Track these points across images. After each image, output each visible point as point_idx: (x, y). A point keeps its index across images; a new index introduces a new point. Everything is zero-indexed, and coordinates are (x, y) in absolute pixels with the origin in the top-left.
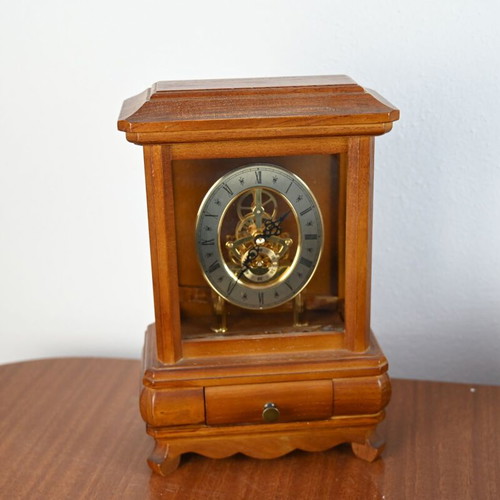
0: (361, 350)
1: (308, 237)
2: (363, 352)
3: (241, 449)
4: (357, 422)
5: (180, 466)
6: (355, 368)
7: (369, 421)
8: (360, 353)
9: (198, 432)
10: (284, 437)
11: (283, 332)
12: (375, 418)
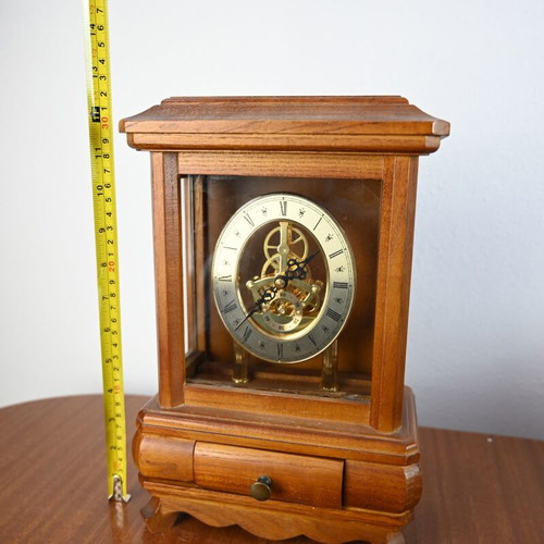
0: (386, 431)
1: (336, 285)
2: (390, 434)
3: (239, 521)
4: (375, 519)
5: (175, 524)
6: (376, 451)
7: (390, 521)
8: (385, 433)
9: (187, 492)
10: (288, 517)
11: (299, 393)
12: (397, 518)
